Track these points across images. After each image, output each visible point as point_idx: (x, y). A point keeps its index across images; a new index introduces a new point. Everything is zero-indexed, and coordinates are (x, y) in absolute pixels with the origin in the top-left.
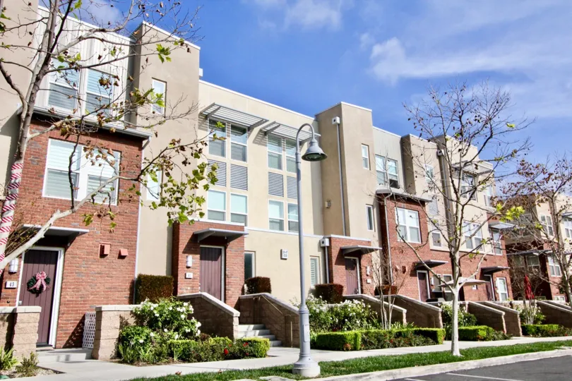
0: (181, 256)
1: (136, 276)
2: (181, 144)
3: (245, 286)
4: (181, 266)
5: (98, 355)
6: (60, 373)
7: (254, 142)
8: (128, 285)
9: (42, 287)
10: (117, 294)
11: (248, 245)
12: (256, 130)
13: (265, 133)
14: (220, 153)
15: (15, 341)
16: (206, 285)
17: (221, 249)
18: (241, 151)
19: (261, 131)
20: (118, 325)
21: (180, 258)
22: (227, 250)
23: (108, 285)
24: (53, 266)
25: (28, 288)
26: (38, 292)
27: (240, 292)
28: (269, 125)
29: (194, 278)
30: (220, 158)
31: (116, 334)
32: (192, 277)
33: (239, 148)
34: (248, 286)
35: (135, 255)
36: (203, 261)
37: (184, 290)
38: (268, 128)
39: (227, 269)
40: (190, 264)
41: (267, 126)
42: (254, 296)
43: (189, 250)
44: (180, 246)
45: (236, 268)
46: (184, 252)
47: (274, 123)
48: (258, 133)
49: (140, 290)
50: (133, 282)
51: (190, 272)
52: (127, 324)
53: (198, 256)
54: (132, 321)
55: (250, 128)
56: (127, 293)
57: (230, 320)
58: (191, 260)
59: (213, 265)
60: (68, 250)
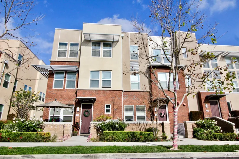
0: (203, 104)
1: (190, 111)
2: (220, 67)
3: (230, 114)
4: (204, 108)
5: (188, 137)
6: (183, 141)
7: (220, 61)
8: (188, 114)
9: (163, 115)
10: (185, 118)
11: (228, 98)
12: (220, 56)
13: (224, 57)
14: (207, 67)
15: (165, 131)
16: (214, 114)
17: (217, 101)
18: (215, 65)
19: (222, 56)
20: (192, 127)
21: (203, 105)
22: (220, 101)
23: (181, 115)
24: (165, 109)
25: (160, 116)
26: (163, 117)
27: (228, 116)
28: (225, 53)
29: (209, 112)
30: (208, 69)
31: (192, 130)
32: (208, 111)
33: (214, 64)
34: (231, 114)
35: (188, 105)
36: (211, 106)
37: (207, 116)
38: (225, 55)
39: (221, 108)
40: (207, 107)
41: (225, 54)
42: (236, 118)
43: (205, 102)
44: (202, 101)
45: (224, 107)
46: (204, 103)
47: (228, 52)
48: (221, 57)
49: (192, 116)
50: (189, 113)
51: (207, 109)
52: (194, 127)
53: (209, 104)
54: (195, 126)
55: (217, 56)
56: (188, 117)
57: (231, 127)
58: (207, 105)
59: (215, 107)
60: (169, 104)
